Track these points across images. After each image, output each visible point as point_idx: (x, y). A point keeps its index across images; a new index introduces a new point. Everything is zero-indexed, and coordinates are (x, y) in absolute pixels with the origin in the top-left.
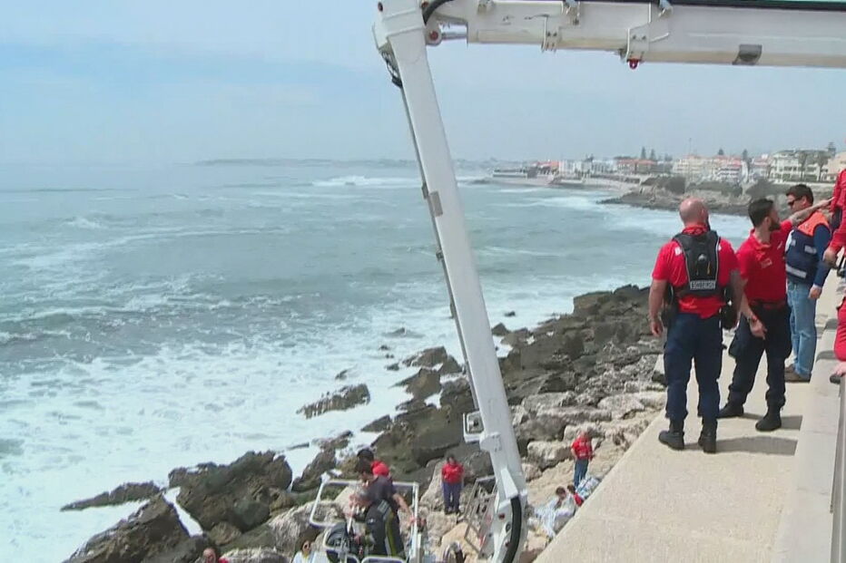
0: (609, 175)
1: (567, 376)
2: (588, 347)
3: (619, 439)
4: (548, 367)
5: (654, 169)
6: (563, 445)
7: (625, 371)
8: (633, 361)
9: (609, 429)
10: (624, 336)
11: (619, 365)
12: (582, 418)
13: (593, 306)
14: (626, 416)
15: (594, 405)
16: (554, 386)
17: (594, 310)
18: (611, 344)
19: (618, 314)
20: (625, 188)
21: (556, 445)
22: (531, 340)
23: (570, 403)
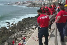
0: (25, 3)
1: (22, 29)
2: (24, 25)
3: (29, 37)
4: (19, 28)
5: (31, 2)
6: (22, 38)
7: (29, 28)
8: (30, 27)
9: (27, 35)
10: (28, 24)
11: (28, 27)
12: (24, 34)
13: (24, 20)
14: (29, 34)
15: (25, 33)
16: (20, 30)
17: (25, 21)
18: (27, 25)
19: (27, 21)
20: (28, 5)
21: (21, 38)
22: (17, 25)
23: (22, 33)
